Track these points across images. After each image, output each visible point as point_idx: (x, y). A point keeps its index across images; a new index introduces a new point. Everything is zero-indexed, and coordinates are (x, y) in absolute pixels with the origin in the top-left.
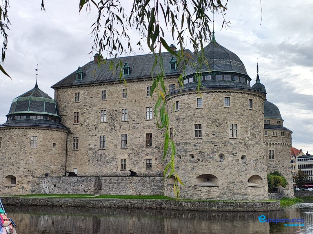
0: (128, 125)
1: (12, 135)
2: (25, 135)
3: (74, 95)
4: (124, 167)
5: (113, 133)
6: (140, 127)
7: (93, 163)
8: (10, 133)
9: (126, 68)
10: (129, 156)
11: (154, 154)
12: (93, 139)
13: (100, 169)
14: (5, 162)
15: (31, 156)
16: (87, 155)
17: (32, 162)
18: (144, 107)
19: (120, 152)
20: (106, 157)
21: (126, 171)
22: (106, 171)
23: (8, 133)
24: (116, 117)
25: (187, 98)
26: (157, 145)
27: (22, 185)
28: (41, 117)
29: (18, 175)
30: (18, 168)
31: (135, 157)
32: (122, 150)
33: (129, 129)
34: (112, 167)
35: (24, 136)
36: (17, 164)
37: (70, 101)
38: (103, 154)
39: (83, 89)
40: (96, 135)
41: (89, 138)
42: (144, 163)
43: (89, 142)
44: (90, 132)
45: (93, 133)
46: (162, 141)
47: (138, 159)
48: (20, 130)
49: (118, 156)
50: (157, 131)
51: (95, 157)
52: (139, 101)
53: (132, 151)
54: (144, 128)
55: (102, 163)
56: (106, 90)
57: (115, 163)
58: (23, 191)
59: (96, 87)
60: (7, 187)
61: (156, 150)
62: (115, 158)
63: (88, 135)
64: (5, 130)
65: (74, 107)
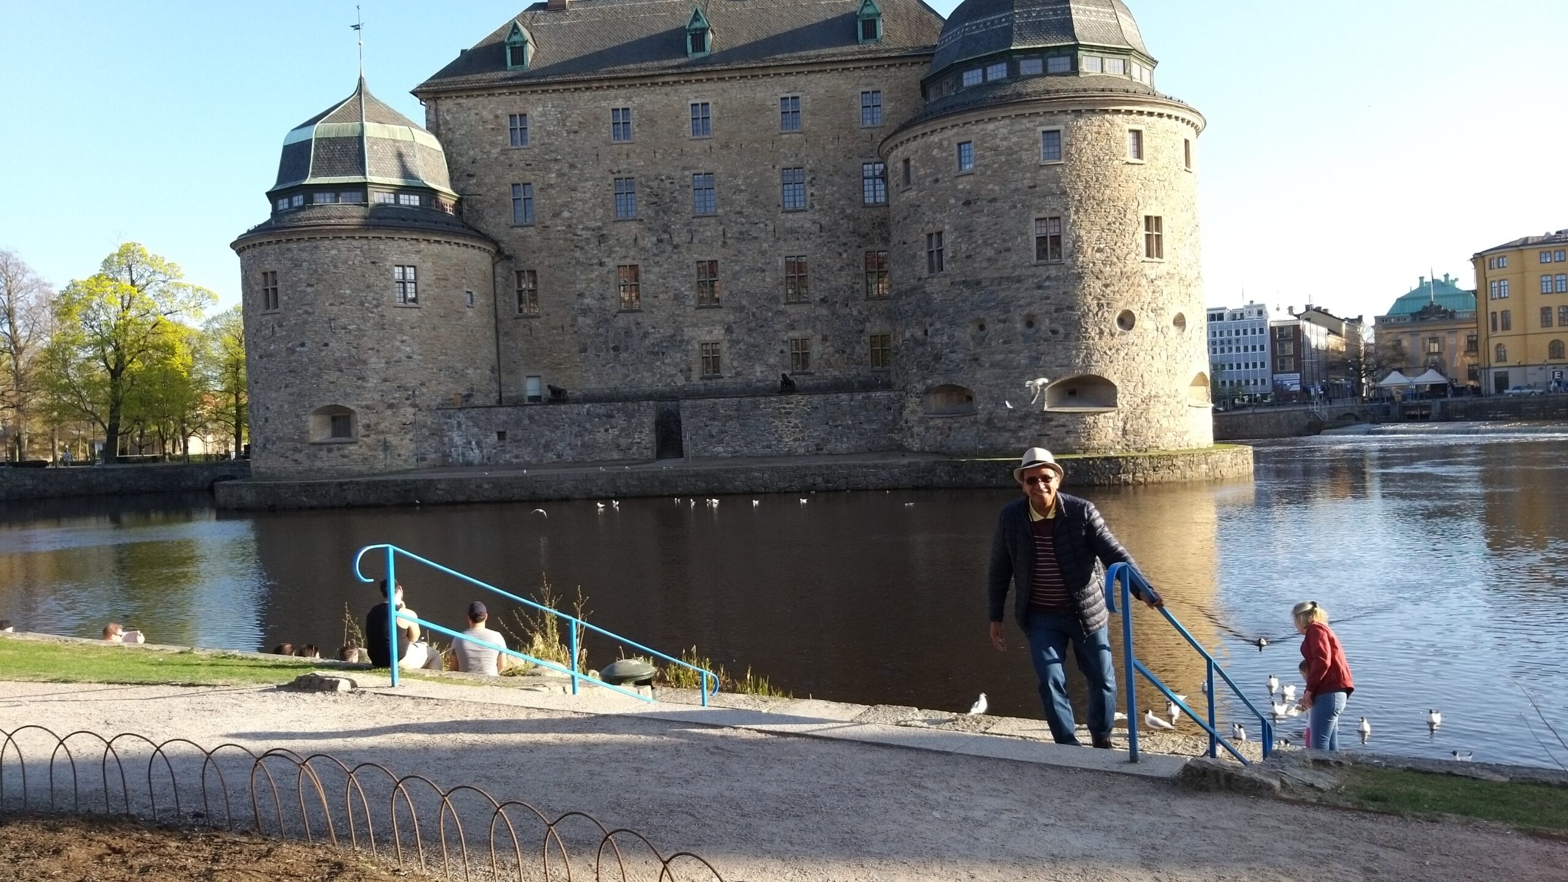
0: (721, 228)
1: (323, 264)
2: (373, 263)
3: (506, 121)
4: (710, 370)
5: (666, 254)
6: (763, 235)
7: (598, 356)
8: (312, 254)
9: (696, 29)
10: (729, 330)
11: (817, 322)
12: (593, 276)
13: (627, 376)
14: (305, 359)
15: (405, 338)
16: (576, 332)
17: (409, 357)
18: (774, 167)
19: (695, 321)
20: (646, 335)
21: (720, 381)
22: (648, 381)
23: (305, 256)
24: (674, 200)
25: (1005, 131)
26: (826, 294)
27: (382, 437)
28: (412, 197)
29: (364, 403)
30: (362, 378)
31: (749, 335)
32: (705, 313)
33: (725, 242)
34: (672, 370)
35: (370, 266)
36: (355, 365)
37: (493, 144)
38: (634, 328)
39: (540, 99)
40: (601, 264)
41: (578, 273)
42: (782, 352)
43: (580, 286)
44: (578, 254)
45: (590, 255)
46: (842, 281)
47: (760, 340)
48: (355, 243)
49: (688, 333)
50: (825, 249)
51: (607, 337)
52: (756, 145)
53: (738, 314)
54: (779, 239)
55: (634, 357)
56: (629, 105)
57: (679, 355)
58: (386, 458)
59: (588, 93)
60: (325, 448)
61: (824, 311)
62: (679, 338)
63: (574, 262)
64: (294, 246)
65: (511, 165)
